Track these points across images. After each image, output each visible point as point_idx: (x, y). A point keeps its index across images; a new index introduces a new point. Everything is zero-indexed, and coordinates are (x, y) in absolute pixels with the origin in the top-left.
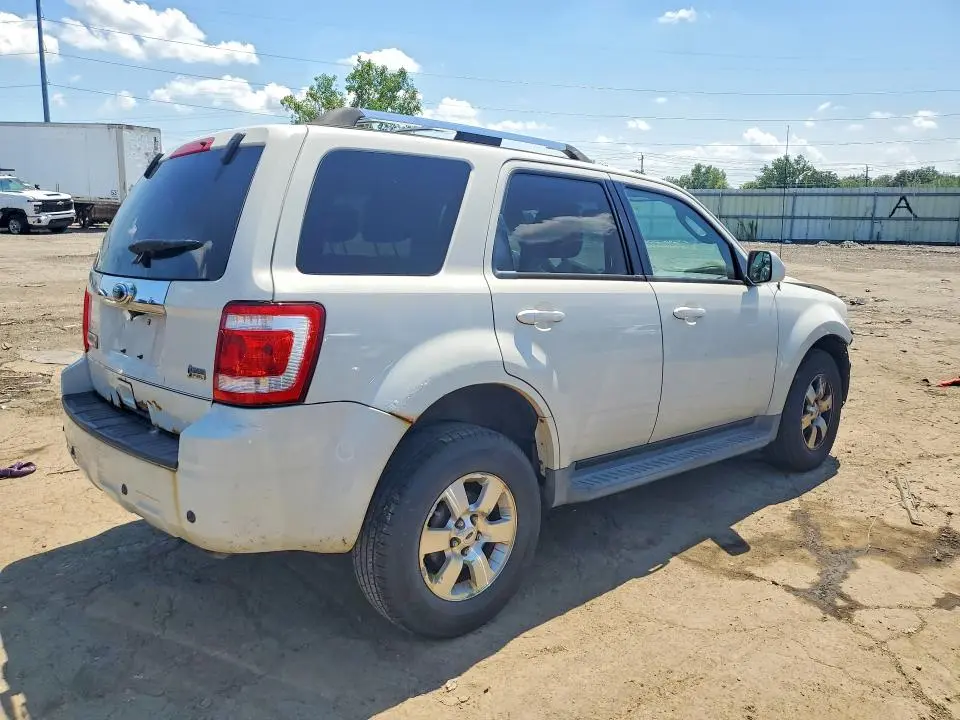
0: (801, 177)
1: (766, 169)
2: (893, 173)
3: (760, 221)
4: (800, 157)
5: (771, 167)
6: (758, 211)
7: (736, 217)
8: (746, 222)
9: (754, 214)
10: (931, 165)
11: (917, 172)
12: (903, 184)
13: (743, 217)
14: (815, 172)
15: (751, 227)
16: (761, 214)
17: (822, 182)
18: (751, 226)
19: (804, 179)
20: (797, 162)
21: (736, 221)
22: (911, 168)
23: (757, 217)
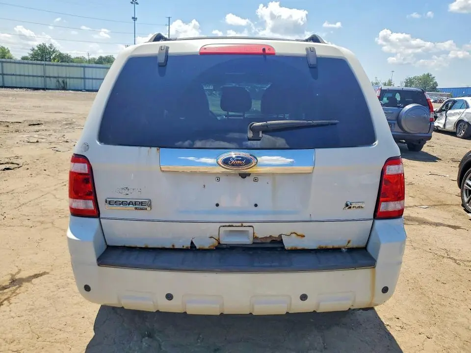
0: (53, 56)
1: (33, 50)
2: (97, 57)
3: (68, 80)
4: (51, 45)
5: (36, 49)
6: (66, 75)
7: (55, 77)
8: (61, 80)
9: (64, 76)
10: (111, 55)
11: (107, 57)
12: (101, 63)
13: (59, 77)
14: (60, 54)
15: (64, 84)
16: (68, 76)
17: (64, 59)
18: (63, 82)
19: (55, 56)
20: (51, 48)
21: (55, 79)
22: (104, 55)
23: (66, 78)
